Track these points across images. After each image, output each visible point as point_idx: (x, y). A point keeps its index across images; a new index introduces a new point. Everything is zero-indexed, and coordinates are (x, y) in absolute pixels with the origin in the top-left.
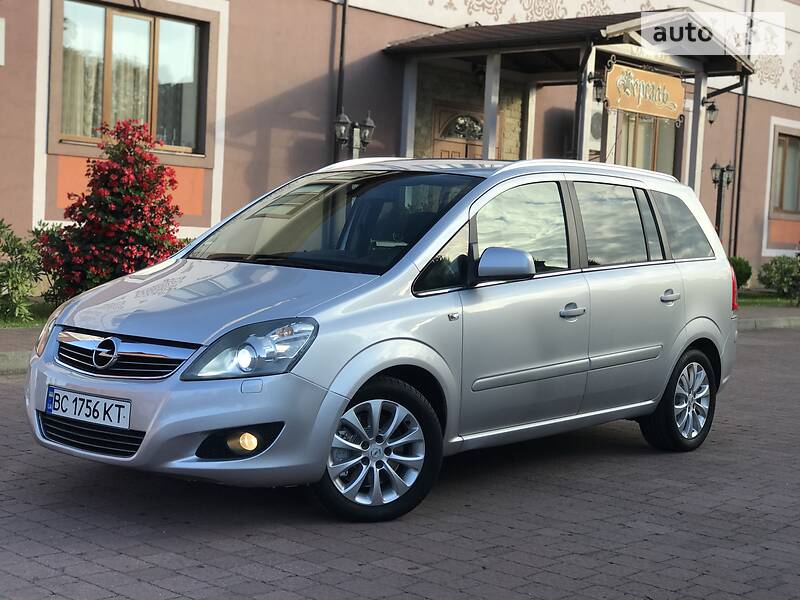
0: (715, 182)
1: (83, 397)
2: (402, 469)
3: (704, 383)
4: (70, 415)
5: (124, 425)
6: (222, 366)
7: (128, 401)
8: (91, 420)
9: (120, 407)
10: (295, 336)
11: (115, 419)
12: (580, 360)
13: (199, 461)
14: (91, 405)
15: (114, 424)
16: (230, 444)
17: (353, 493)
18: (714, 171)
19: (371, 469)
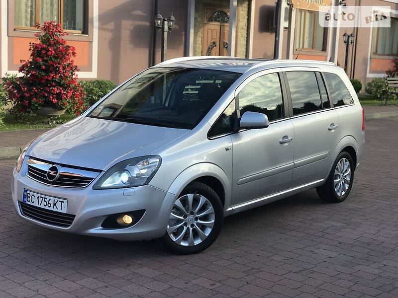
0: (345, 42)
1: (42, 196)
2: (203, 227)
3: (348, 168)
4: (36, 204)
5: (64, 211)
6: (114, 181)
7: (66, 199)
8: (47, 208)
9: (62, 202)
10: (150, 165)
11: (59, 208)
12: (289, 164)
13: (103, 229)
14: (47, 200)
15: (59, 210)
16: (119, 221)
17: (179, 241)
18: (344, 37)
19: (188, 228)
